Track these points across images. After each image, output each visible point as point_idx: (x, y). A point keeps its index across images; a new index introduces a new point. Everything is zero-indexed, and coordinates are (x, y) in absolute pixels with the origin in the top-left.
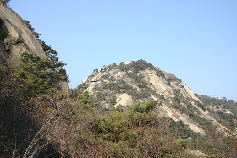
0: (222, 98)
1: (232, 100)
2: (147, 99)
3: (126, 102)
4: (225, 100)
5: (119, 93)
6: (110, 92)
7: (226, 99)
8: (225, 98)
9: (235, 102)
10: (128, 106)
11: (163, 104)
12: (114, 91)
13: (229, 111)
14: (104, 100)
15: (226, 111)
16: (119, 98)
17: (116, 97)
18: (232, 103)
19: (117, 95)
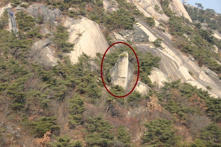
0: (196, 4)
1: (211, 10)
2: (131, 32)
3: (93, 44)
4: (200, 8)
5: (71, 17)
6: (48, 13)
7: (203, 8)
8: (200, 5)
9: (217, 14)
10: (98, 54)
11: (163, 45)
12: (57, 10)
13: (218, 33)
14: (40, 37)
15: (214, 34)
16: (75, 32)
17: (67, 28)
18: (213, 15)
19: (67, 23)
